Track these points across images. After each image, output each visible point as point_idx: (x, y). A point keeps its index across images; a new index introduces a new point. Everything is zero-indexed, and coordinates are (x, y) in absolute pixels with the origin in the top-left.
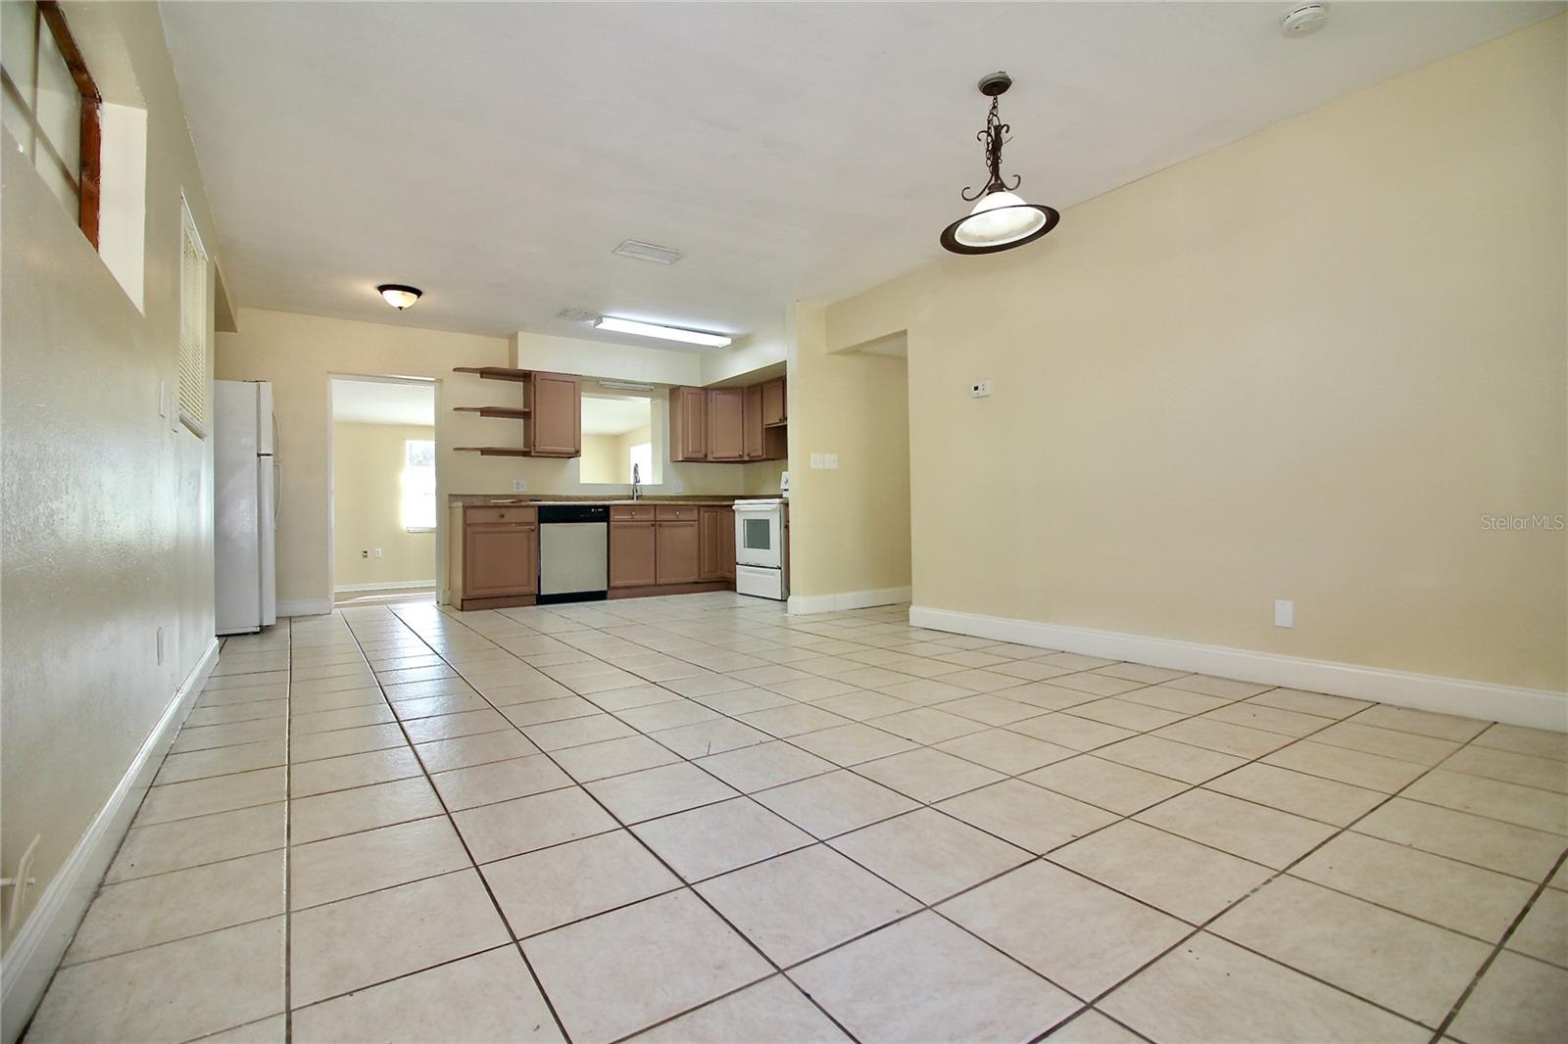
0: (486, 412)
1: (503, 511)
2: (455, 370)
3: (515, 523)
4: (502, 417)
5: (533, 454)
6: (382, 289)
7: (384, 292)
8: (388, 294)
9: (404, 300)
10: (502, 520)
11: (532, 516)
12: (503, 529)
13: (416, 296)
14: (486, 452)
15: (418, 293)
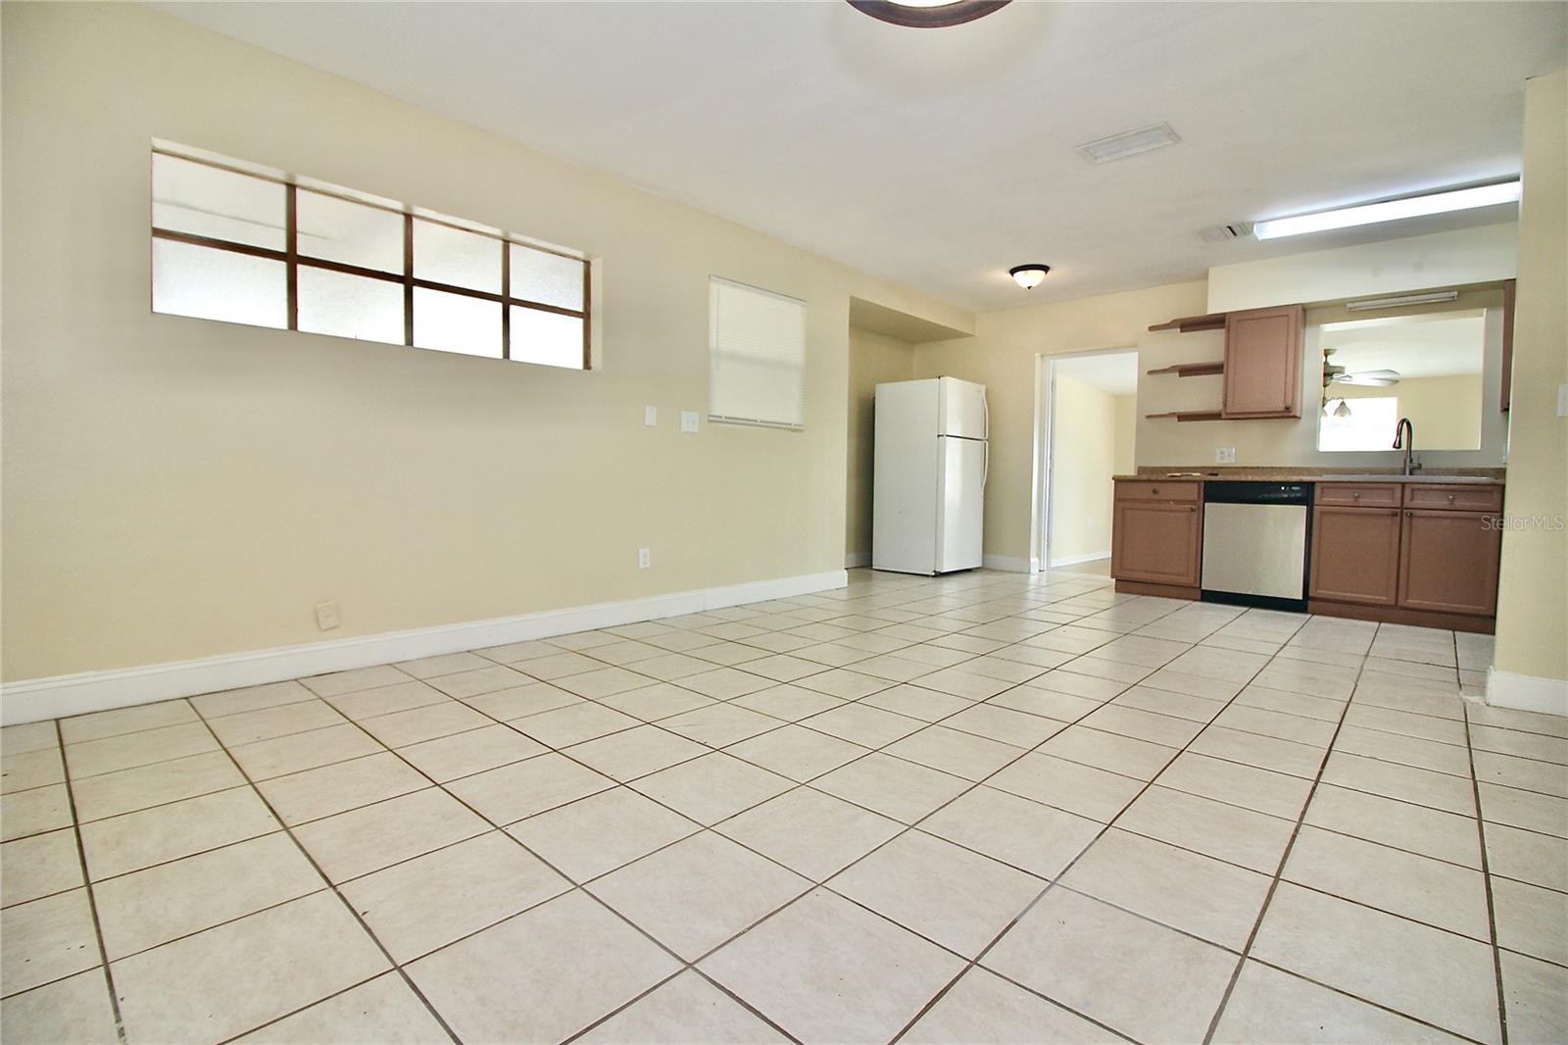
0: (1186, 371)
1: (1156, 486)
2: (1151, 329)
3: (1174, 501)
4: (1197, 375)
5: (1223, 417)
6: (1013, 272)
7: (1016, 274)
8: (1018, 275)
9: (1035, 278)
10: (1156, 497)
11: (1193, 492)
12: (1157, 506)
13: (1044, 272)
14: (1183, 417)
15: (1045, 269)
